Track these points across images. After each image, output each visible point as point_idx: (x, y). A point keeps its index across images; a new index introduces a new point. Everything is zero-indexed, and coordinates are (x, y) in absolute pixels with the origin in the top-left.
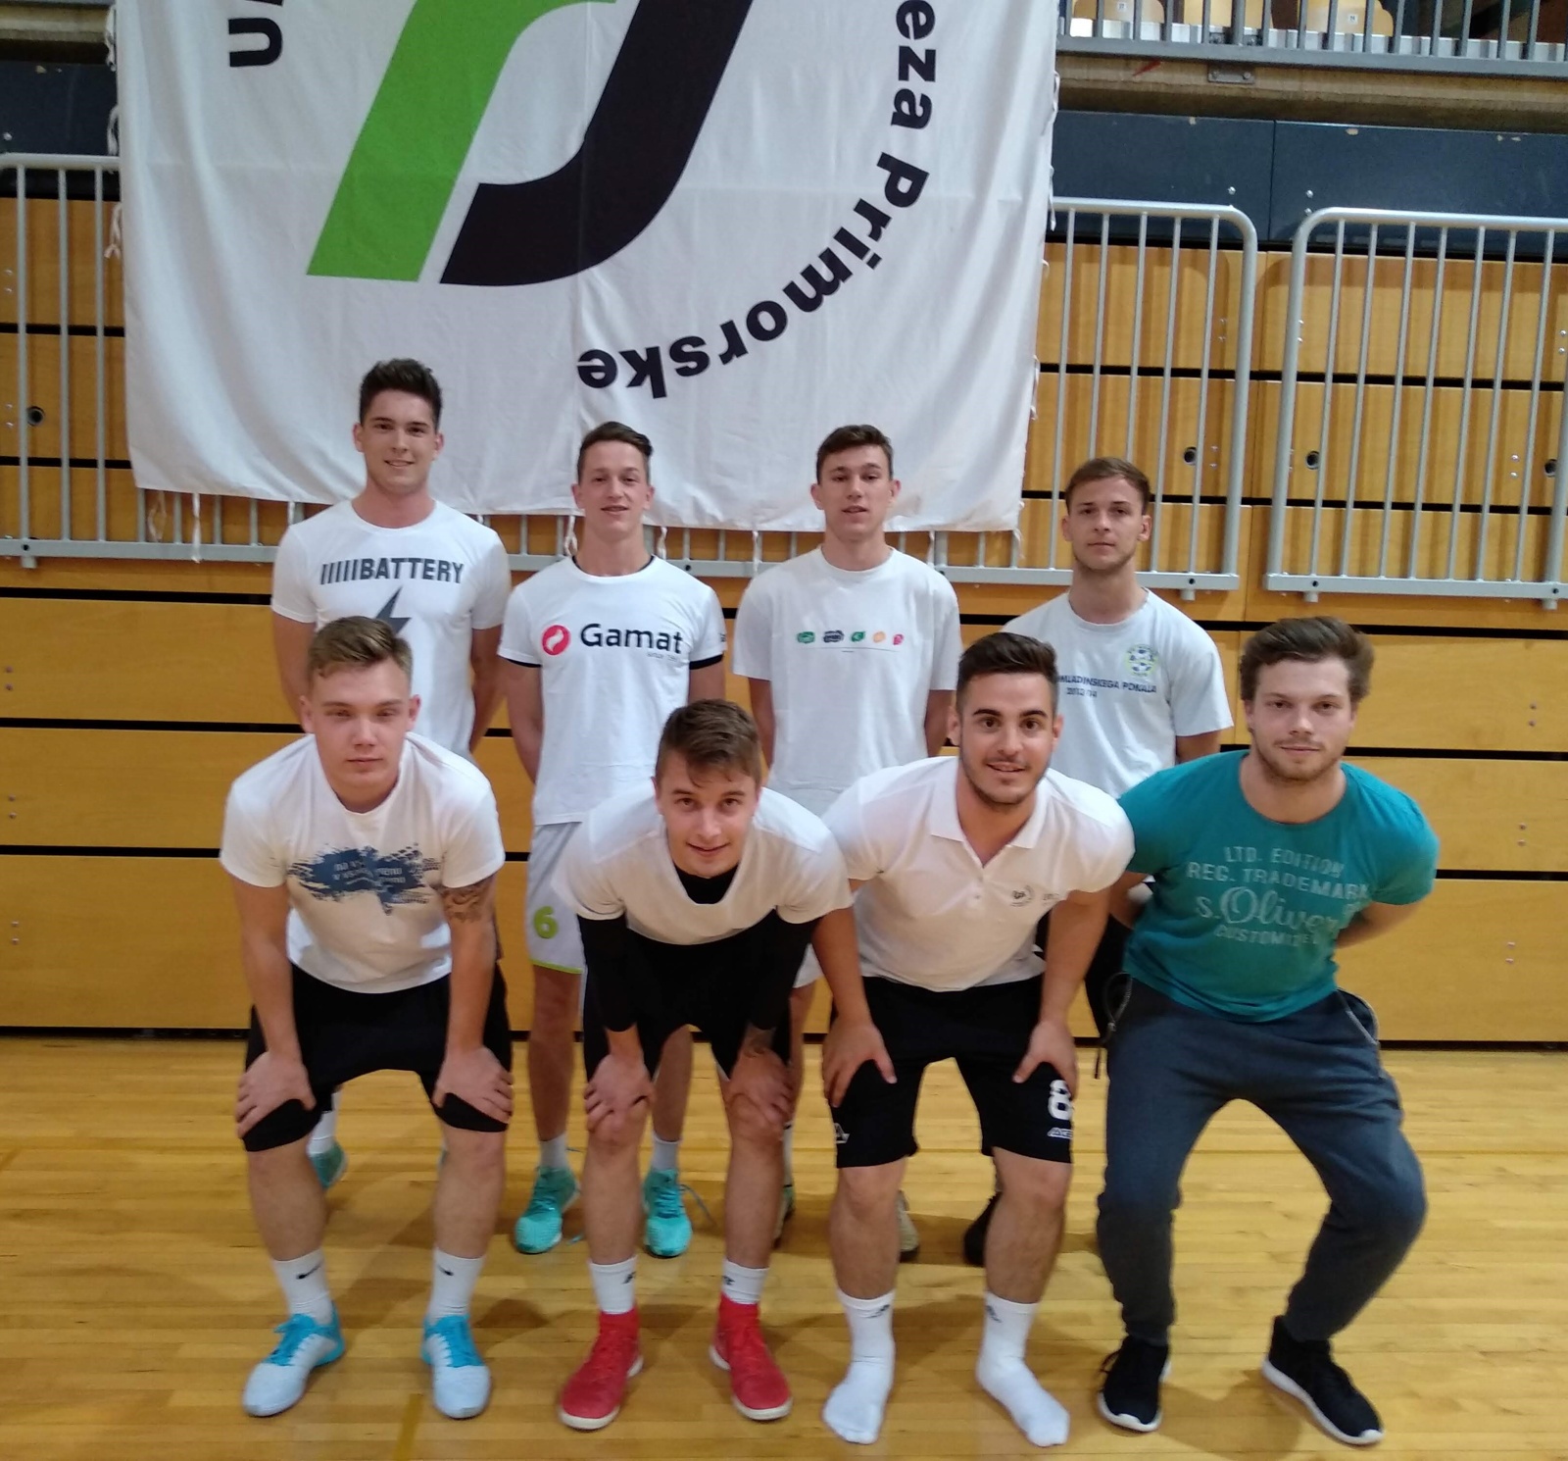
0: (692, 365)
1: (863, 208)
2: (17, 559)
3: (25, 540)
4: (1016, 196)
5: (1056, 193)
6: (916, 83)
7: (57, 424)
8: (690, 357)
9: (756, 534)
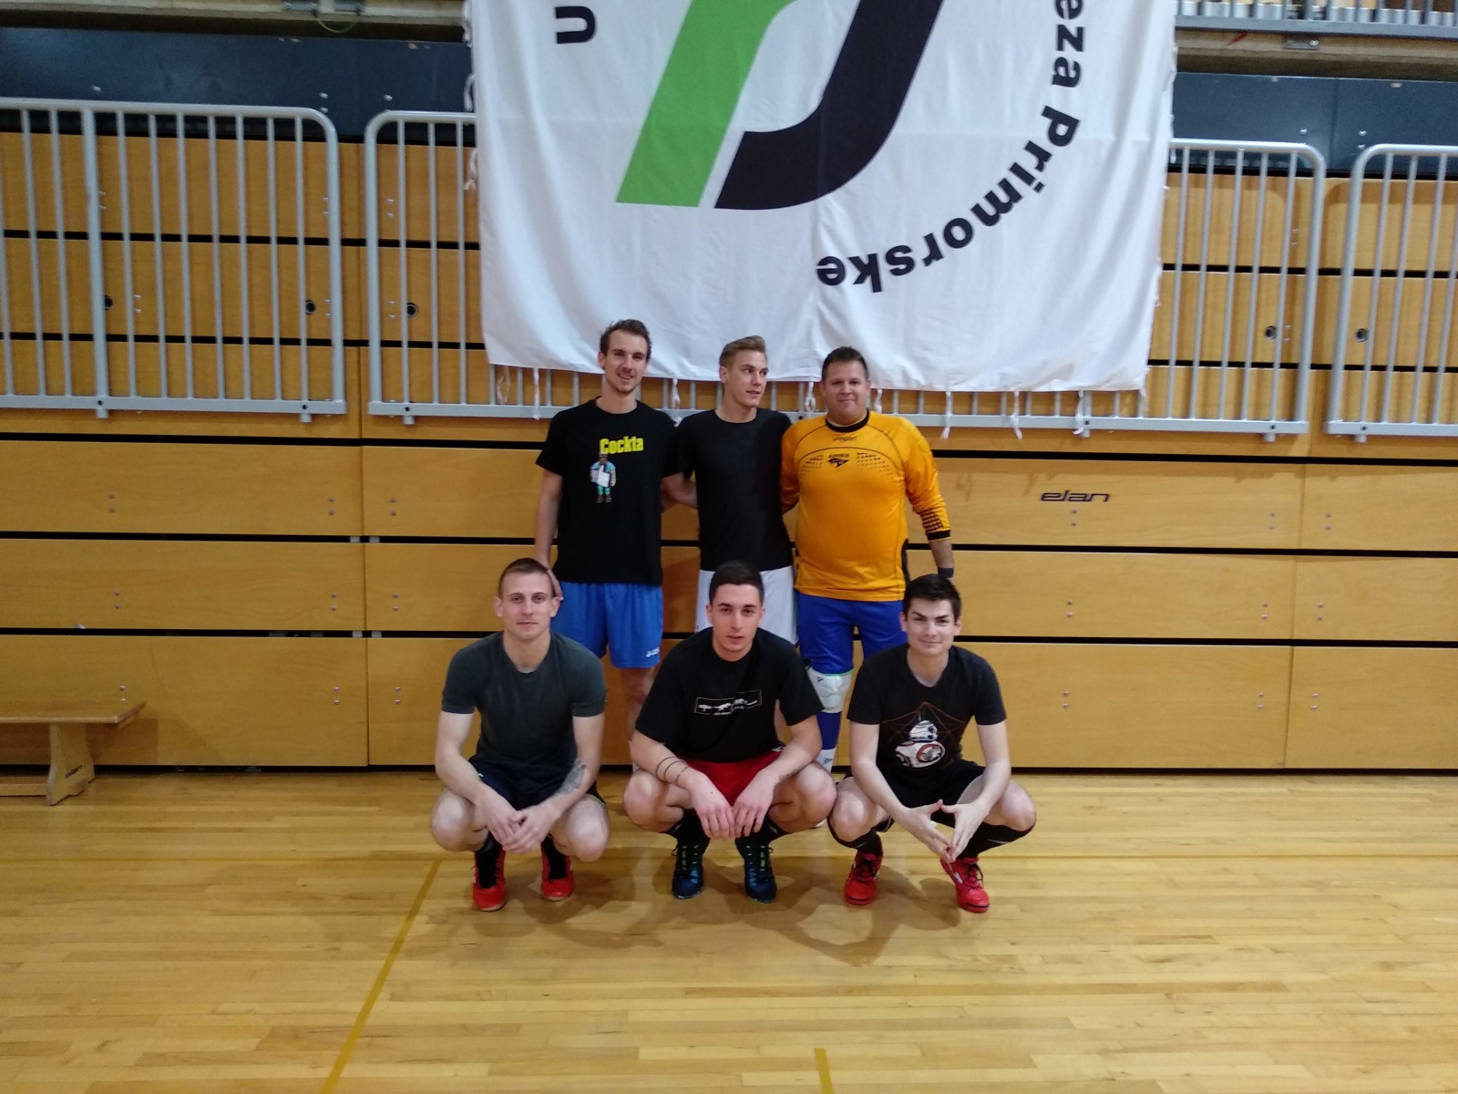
0: (902, 267)
1: (1032, 147)
2: (399, 418)
3: (407, 404)
4: (1145, 138)
5: (1176, 135)
6: (1069, 53)
7: (429, 317)
8: (901, 261)
9: (949, 394)
